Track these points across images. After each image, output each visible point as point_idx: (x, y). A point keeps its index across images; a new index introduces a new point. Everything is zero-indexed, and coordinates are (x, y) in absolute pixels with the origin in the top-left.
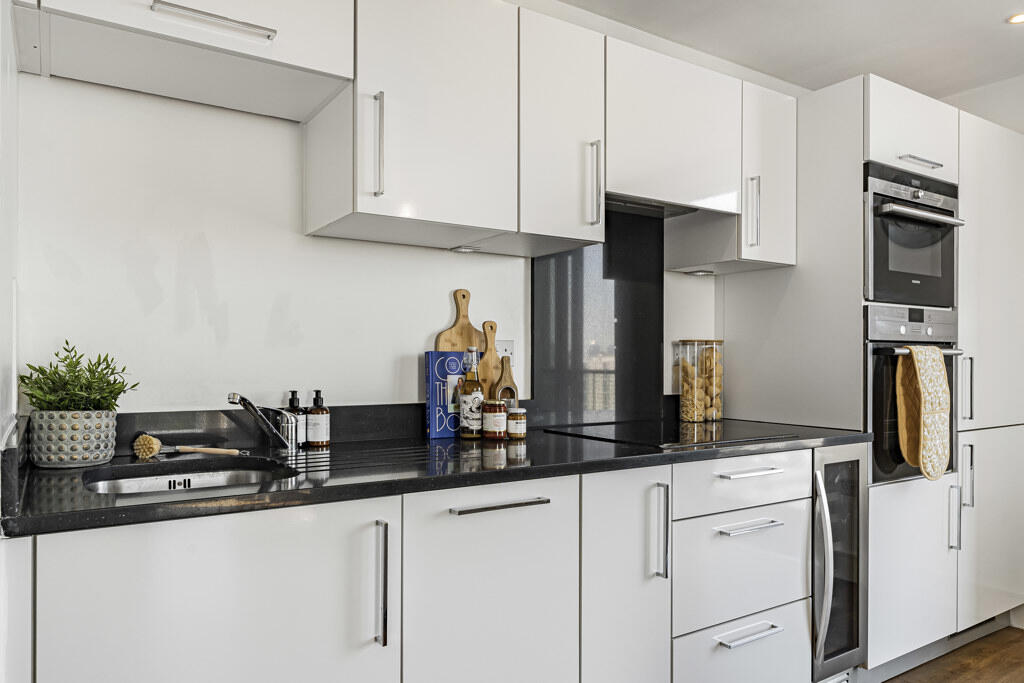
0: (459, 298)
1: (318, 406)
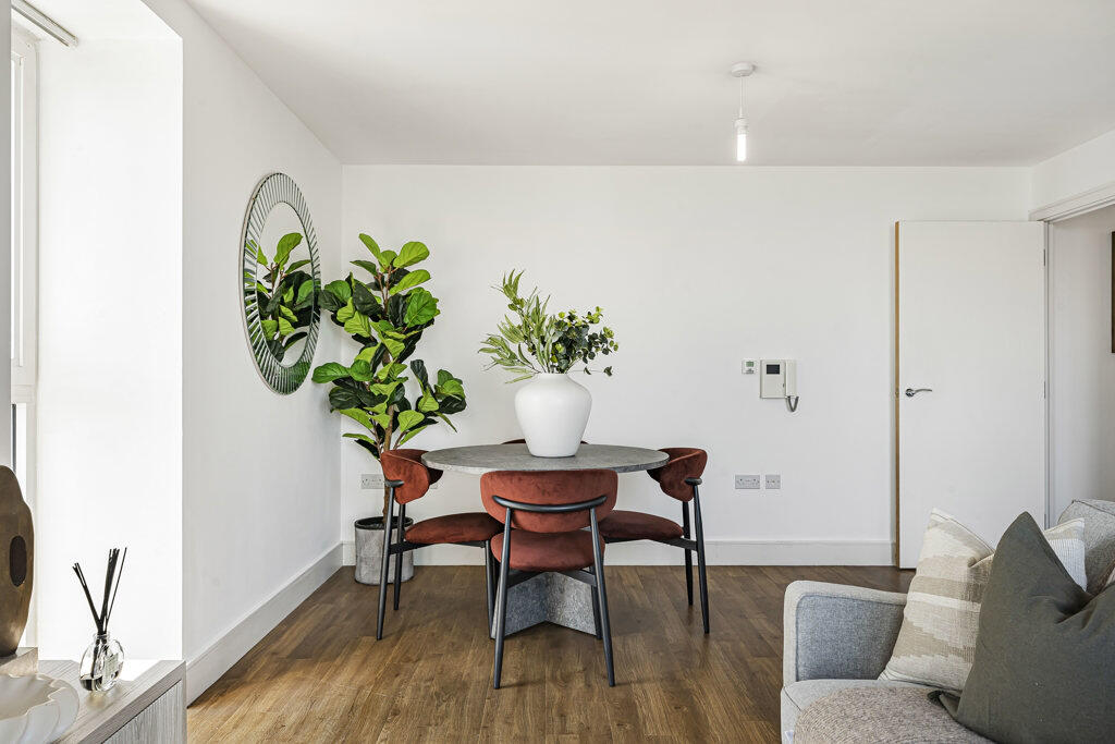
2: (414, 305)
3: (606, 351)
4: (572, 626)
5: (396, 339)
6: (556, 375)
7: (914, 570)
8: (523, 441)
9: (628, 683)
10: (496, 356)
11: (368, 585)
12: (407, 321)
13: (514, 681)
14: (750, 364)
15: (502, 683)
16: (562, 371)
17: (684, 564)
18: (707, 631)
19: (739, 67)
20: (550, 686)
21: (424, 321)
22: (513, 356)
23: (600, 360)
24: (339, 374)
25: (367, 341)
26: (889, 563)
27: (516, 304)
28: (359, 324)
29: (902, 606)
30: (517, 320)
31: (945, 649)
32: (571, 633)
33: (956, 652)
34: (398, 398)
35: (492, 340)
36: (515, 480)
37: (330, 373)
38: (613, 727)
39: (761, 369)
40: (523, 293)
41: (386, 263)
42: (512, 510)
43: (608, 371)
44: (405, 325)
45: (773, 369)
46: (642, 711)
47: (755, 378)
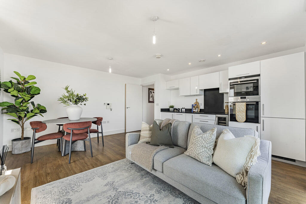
0: (197, 100)
1: (184, 108)
2: (33, 90)
3: (86, 101)
4: (79, 150)
5: (28, 97)
6: (75, 105)
7: (141, 130)
8: (68, 118)
9: (95, 156)
10: (62, 101)
11: (17, 154)
12: (31, 93)
13: (73, 161)
14: (105, 103)
15: (71, 162)
16: (76, 104)
17: (101, 136)
18: (103, 146)
19: (110, 58)
20: (80, 160)
21: (37, 93)
22: (65, 101)
23: (84, 102)
24: (9, 105)
25: (17, 97)
26: (124, 132)
27: (68, 92)
28: (15, 93)
29: (140, 134)
30: (67, 94)
31: (146, 137)
32: (79, 152)
33: (148, 138)
34: (27, 110)
35: (61, 98)
36: (74, 124)
37: (5, 104)
38: (96, 162)
39: (106, 104)
40: (69, 89)
41: (23, 79)
42: (72, 130)
43: (85, 104)
44: (30, 94)
45: (108, 104)
46: (100, 159)
47: (105, 106)
